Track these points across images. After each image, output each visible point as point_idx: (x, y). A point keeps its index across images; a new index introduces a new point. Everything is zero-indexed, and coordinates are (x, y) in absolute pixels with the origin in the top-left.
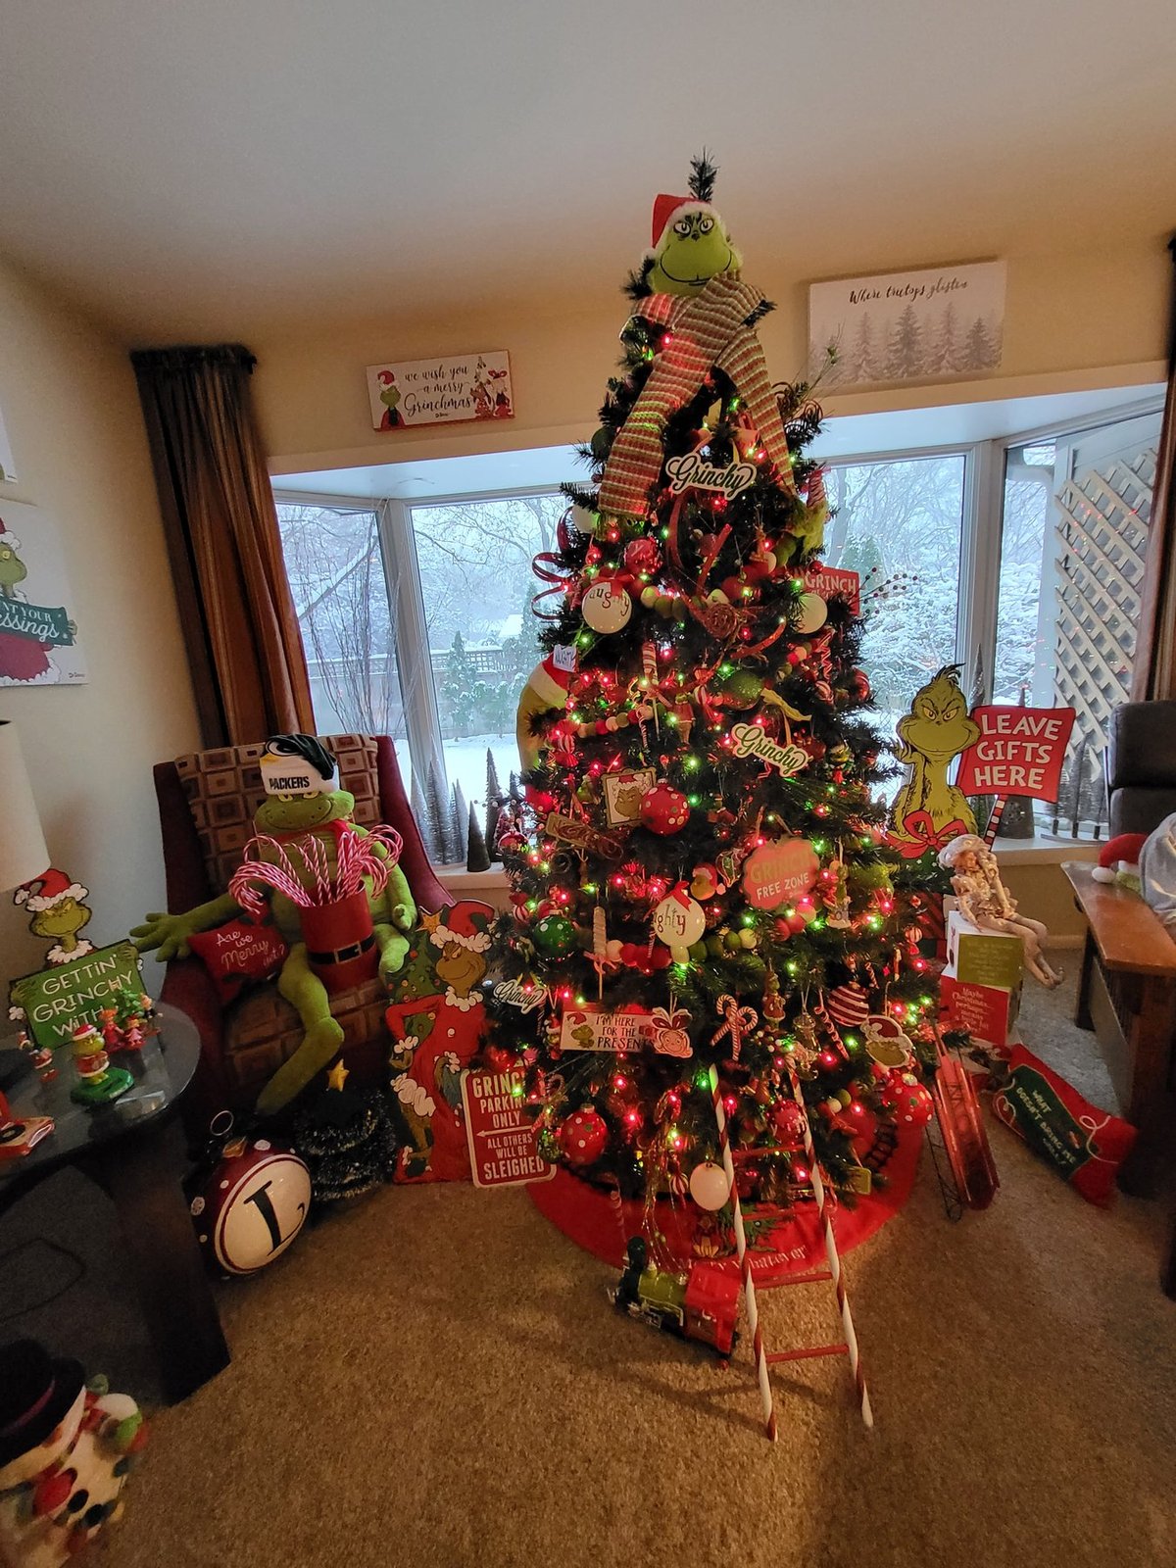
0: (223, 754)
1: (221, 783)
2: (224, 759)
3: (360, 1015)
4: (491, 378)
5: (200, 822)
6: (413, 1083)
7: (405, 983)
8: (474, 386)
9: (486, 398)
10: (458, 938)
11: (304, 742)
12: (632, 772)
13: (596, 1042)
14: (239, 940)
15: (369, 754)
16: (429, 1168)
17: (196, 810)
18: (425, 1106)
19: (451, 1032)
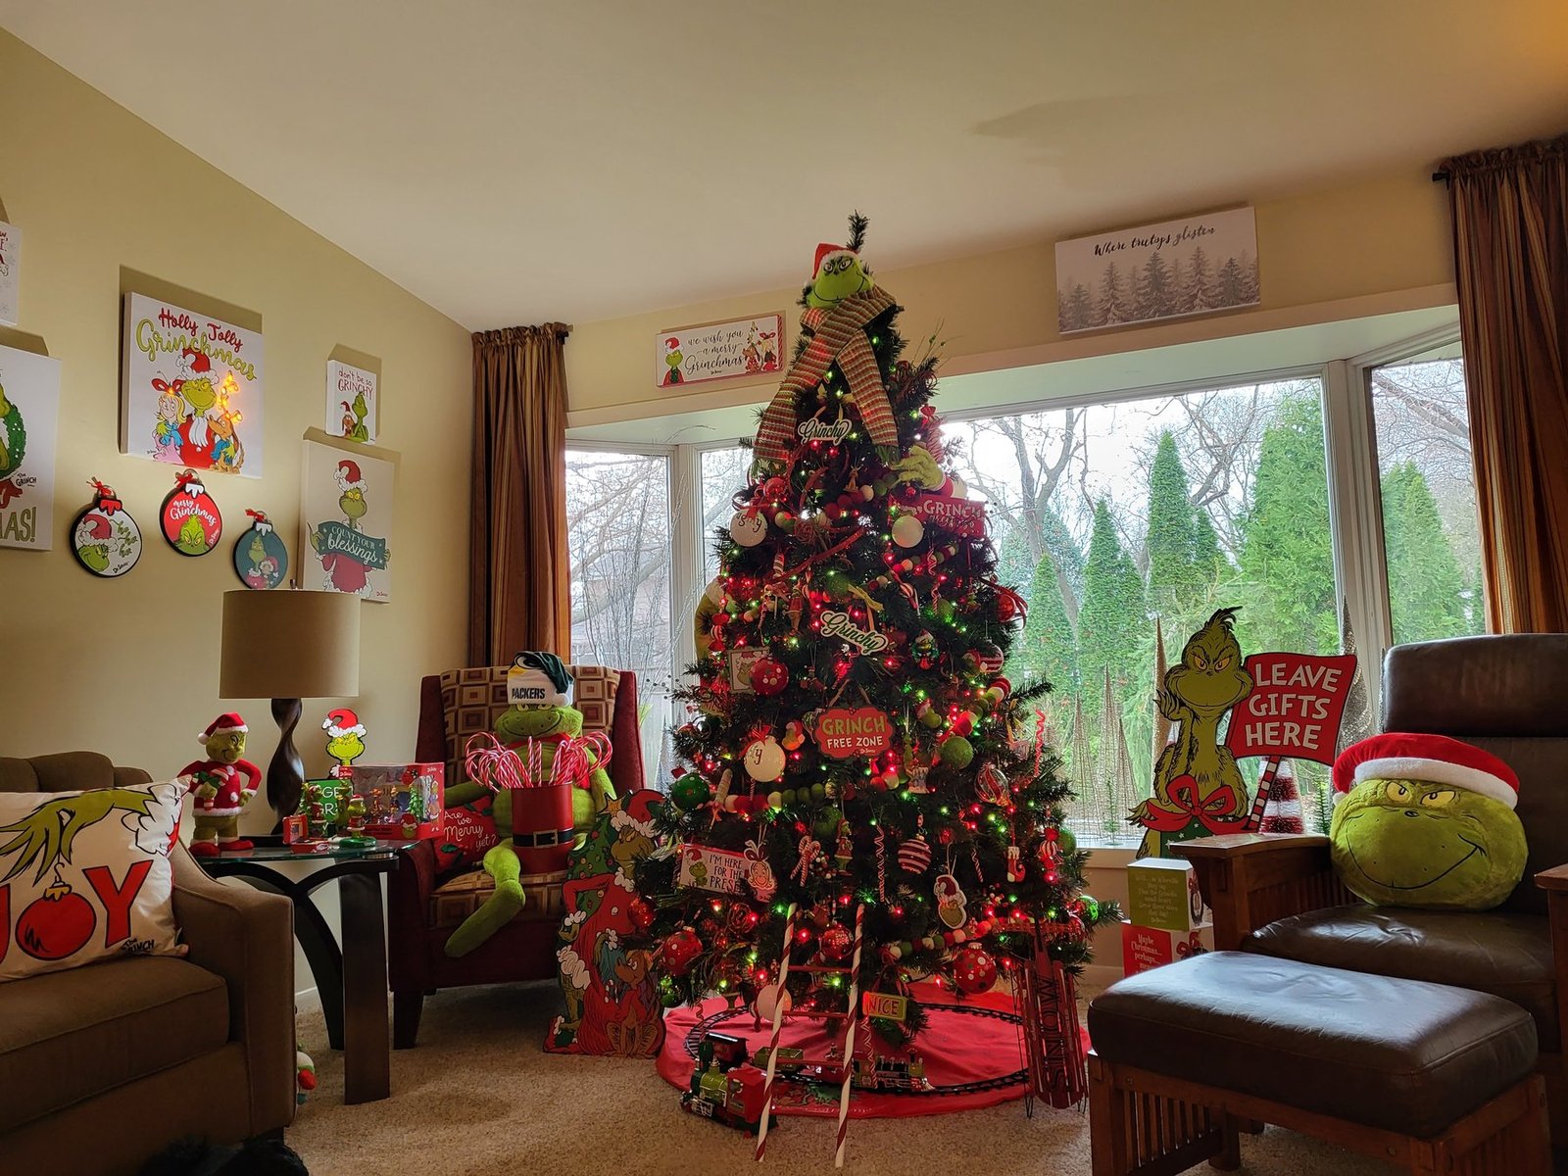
0: (480, 671)
1: (474, 695)
2: (480, 675)
3: (545, 890)
4: (761, 339)
5: (450, 729)
6: (575, 955)
7: (584, 861)
8: (747, 346)
9: (756, 356)
10: (634, 823)
11: (548, 660)
12: (752, 649)
13: (709, 881)
14: (460, 819)
15: (610, 684)
16: (575, 1040)
17: (450, 718)
18: (582, 979)
19: (615, 910)
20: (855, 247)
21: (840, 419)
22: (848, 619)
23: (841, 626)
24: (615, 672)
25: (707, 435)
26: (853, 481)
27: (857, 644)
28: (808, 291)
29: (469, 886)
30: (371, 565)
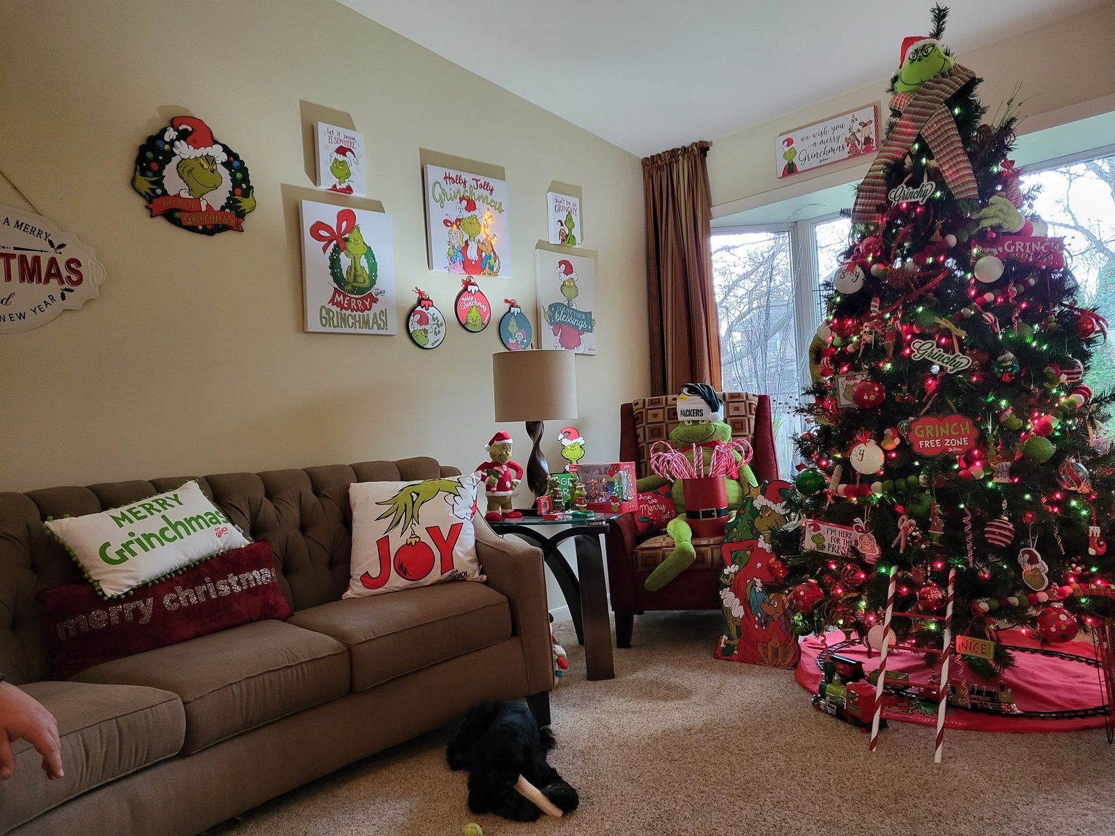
0: (659, 399)
1: (655, 416)
2: (659, 402)
3: (709, 549)
4: (860, 127)
5: (641, 439)
6: (732, 595)
7: (735, 530)
8: (848, 135)
9: (856, 142)
10: (770, 504)
11: (704, 389)
12: (854, 374)
13: (827, 547)
14: (650, 500)
15: (750, 404)
16: (735, 652)
17: (640, 432)
18: (738, 611)
19: (759, 565)
20: (937, 35)
21: (925, 182)
22: (935, 345)
23: (929, 351)
24: (754, 395)
25: (820, 211)
26: (937, 232)
27: (944, 365)
28: (895, 79)
29: (658, 545)
30: (584, 330)
